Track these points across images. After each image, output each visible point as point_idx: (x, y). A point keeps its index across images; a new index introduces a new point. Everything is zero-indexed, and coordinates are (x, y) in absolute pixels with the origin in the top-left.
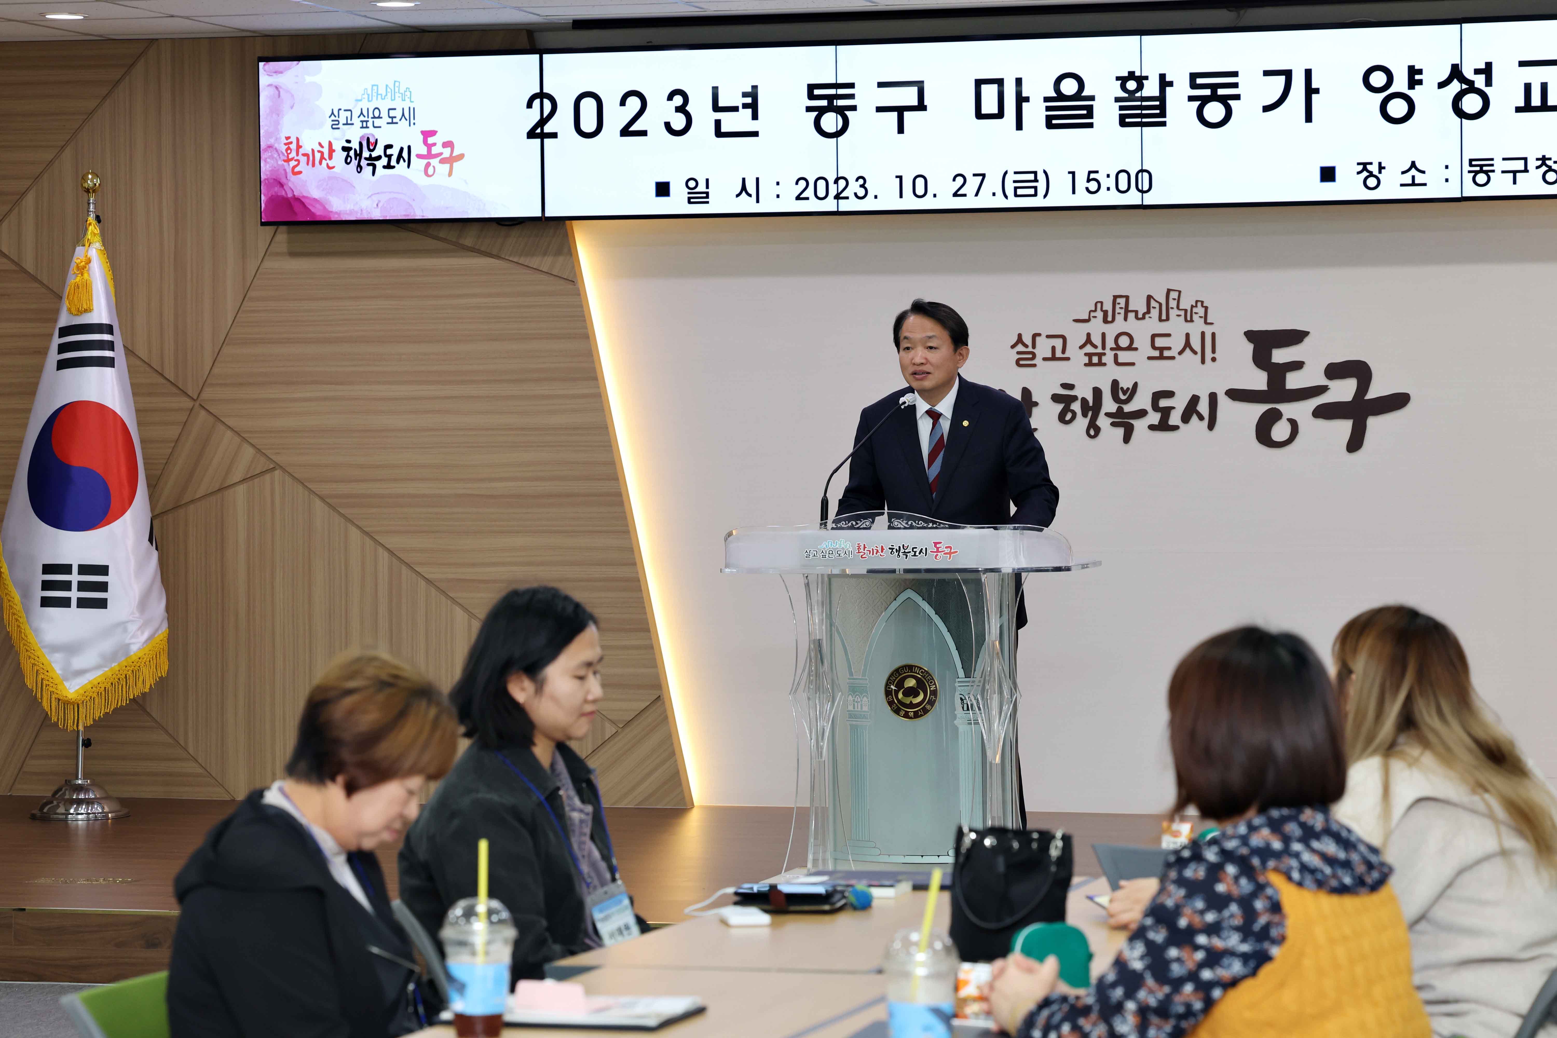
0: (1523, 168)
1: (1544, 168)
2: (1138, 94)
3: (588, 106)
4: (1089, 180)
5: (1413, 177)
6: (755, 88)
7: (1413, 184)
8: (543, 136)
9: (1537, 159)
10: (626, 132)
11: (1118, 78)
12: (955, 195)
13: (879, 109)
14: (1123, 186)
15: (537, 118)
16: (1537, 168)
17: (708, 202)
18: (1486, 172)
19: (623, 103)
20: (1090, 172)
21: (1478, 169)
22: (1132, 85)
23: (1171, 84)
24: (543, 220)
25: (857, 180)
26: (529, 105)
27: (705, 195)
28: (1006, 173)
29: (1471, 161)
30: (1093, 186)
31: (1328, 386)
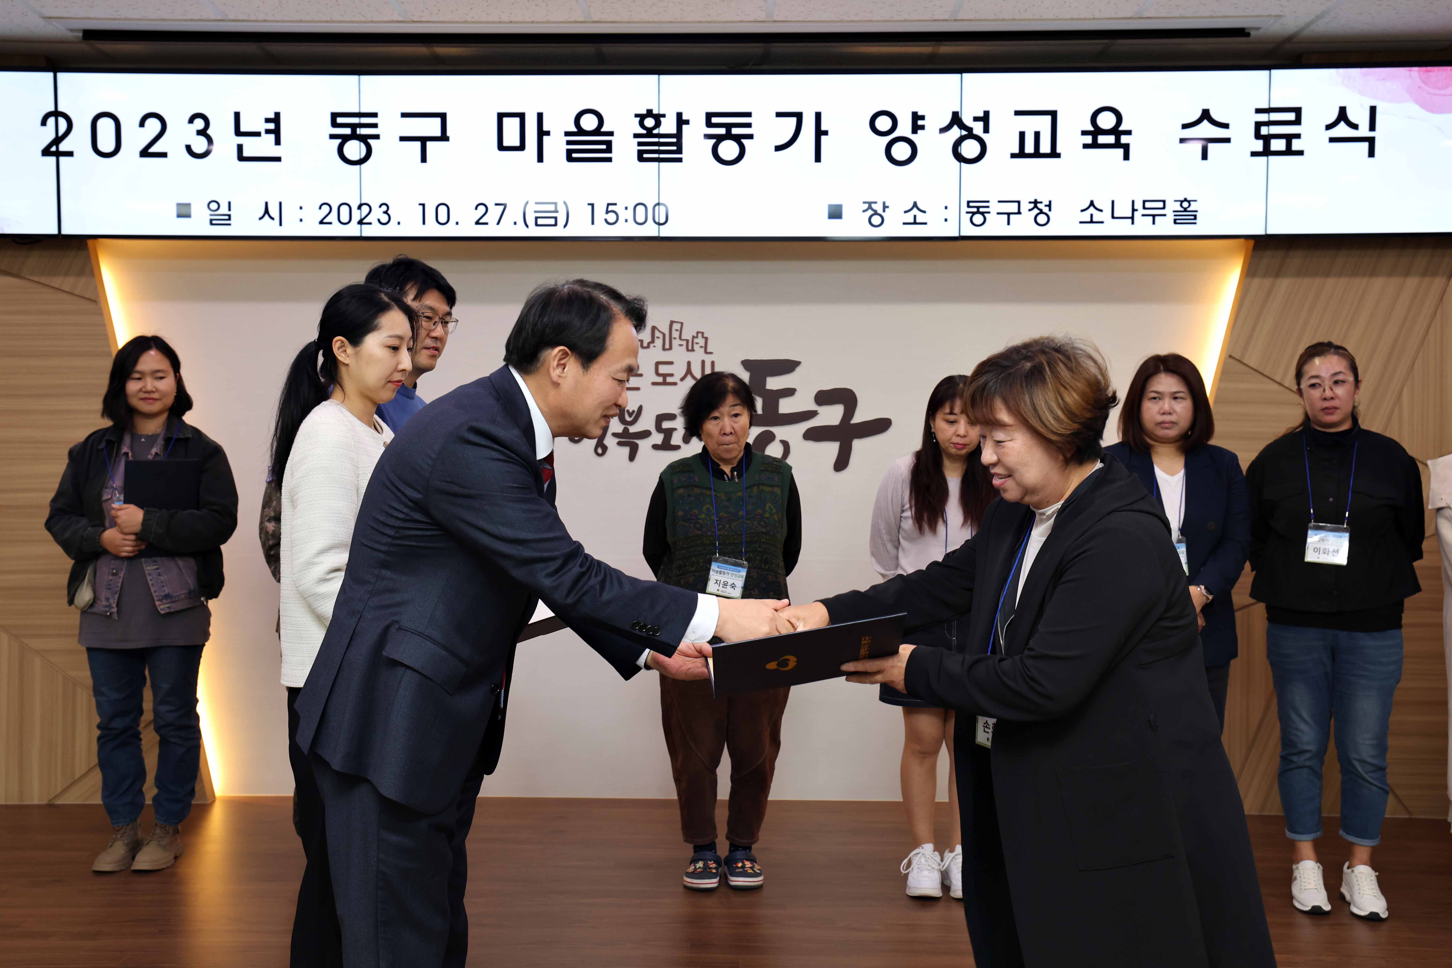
0: (1016, 211)
1: (1036, 211)
2: (655, 132)
3: (106, 126)
4: (607, 212)
5: (915, 217)
6: (277, 115)
7: (915, 223)
8: (58, 154)
9: (1030, 203)
10: (145, 153)
11: (636, 116)
12: (477, 223)
13: (403, 139)
14: (640, 218)
15: (52, 136)
16: (1030, 210)
17: (229, 224)
18: (983, 214)
19: (142, 124)
20: (609, 205)
21: (975, 210)
22: (649, 122)
23: (687, 122)
24: (60, 236)
25: (380, 206)
26: (44, 123)
27: (227, 217)
28: (527, 203)
29: (969, 202)
30: (611, 218)
31: (817, 411)
